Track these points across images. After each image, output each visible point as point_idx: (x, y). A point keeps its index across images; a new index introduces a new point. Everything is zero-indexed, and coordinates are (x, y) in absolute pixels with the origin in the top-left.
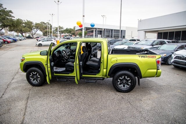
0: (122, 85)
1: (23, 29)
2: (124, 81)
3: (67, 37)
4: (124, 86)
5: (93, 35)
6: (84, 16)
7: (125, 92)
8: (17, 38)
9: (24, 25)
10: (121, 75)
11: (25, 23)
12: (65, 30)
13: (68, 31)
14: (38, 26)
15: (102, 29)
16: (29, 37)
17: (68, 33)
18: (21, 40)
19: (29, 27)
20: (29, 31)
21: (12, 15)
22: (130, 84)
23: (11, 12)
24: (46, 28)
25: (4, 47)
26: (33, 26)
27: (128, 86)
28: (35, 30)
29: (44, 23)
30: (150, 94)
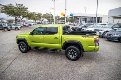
0: (71, 56)
1: (36, 18)
2: (73, 53)
3: (62, 22)
4: (72, 56)
5: (79, 21)
6: (66, 9)
7: (73, 60)
8: (32, 24)
9: (36, 15)
10: (70, 49)
11: (37, 15)
12: (61, 18)
13: (63, 19)
14: (45, 16)
15: (84, 17)
16: (39, 23)
17: (63, 20)
18: (34, 25)
19: (39, 17)
20: (39, 19)
21: (28, 10)
22: (76, 55)
23: (27, 8)
24: (49, 17)
25: (23, 29)
26: (41, 17)
27: (75, 57)
28: (43, 18)
29: (48, 14)
30: (91, 63)
